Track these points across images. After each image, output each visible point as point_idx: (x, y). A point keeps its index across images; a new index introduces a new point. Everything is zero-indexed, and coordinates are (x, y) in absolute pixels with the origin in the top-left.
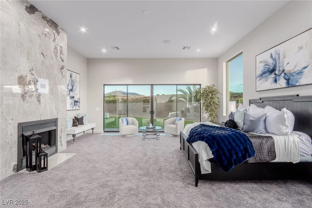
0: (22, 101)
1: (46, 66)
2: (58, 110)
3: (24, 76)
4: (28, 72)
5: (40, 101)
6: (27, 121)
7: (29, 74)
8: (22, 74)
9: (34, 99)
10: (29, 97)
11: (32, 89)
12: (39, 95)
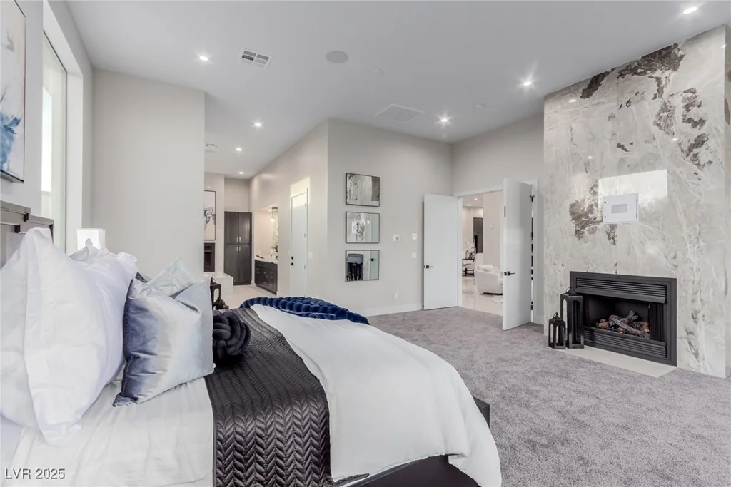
0: (576, 238)
1: (629, 166)
2: (675, 258)
3: (579, 201)
4: (588, 193)
5: (613, 238)
6: (585, 271)
7: (589, 195)
8: (577, 199)
9: (601, 235)
10: (590, 233)
11: (595, 218)
12: (613, 227)
